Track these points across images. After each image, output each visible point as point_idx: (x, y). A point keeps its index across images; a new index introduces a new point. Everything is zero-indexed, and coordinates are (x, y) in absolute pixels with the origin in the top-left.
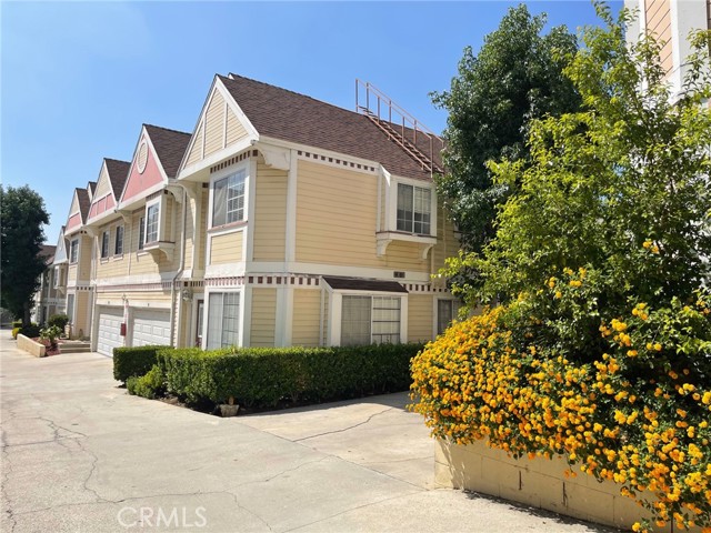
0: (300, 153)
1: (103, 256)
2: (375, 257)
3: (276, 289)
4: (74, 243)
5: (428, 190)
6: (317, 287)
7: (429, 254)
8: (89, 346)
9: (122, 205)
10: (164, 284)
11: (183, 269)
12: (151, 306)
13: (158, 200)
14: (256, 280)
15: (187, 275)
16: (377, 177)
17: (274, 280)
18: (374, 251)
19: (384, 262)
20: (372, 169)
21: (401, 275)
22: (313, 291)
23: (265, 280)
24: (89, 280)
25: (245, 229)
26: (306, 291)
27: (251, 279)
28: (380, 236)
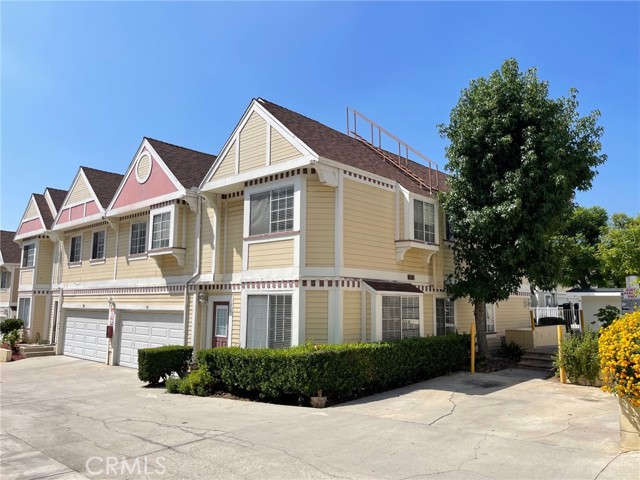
0: (345, 172)
1: (72, 259)
2: (394, 262)
3: (327, 291)
4: (26, 248)
5: (432, 206)
6: (359, 289)
7: (431, 259)
8: (52, 349)
9: (111, 212)
10: (169, 288)
11: (200, 273)
12: (150, 308)
13: (171, 208)
14: (309, 283)
15: (207, 278)
16: (395, 194)
17: (326, 284)
18: (394, 257)
19: (401, 266)
20: (392, 187)
21: (411, 277)
22: (356, 292)
23: (317, 283)
24: (51, 284)
25: (297, 238)
26: (351, 292)
27: (305, 283)
28: (399, 244)
